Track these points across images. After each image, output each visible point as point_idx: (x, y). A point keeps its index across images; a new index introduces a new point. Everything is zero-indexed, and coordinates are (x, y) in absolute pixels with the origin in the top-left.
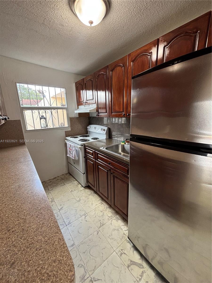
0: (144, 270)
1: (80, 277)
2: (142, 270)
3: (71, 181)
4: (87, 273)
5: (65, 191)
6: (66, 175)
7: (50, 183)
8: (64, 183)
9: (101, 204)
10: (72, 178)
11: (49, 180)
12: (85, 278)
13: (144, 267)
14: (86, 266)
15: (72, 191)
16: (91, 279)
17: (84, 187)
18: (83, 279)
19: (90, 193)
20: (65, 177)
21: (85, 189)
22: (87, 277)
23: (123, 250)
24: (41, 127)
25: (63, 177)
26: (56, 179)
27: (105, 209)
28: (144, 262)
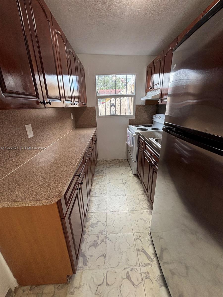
0: (151, 263)
1: (100, 230)
2: (149, 262)
3: (126, 166)
4: (106, 231)
5: (117, 172)
6: (124, 160)
7: (110, 163)
8: (119, 166)
9: (142, 194)
10: (128, 164)
11: (110, 160)
12: (103, 233)
13: (153, 262)
14: (107, 227)
15: (123, 174)
16: (106, 236)
17: (134, 175)
18: (101, 232)
19: (136, 181)
20: (122, 161)
21: (135, 176)
22: (104, 234)
23: (140, 237)
24: (111, 114)
25: (121, 161)
26: (115, 161)
27: (144, 199)
28: (155, 259)
